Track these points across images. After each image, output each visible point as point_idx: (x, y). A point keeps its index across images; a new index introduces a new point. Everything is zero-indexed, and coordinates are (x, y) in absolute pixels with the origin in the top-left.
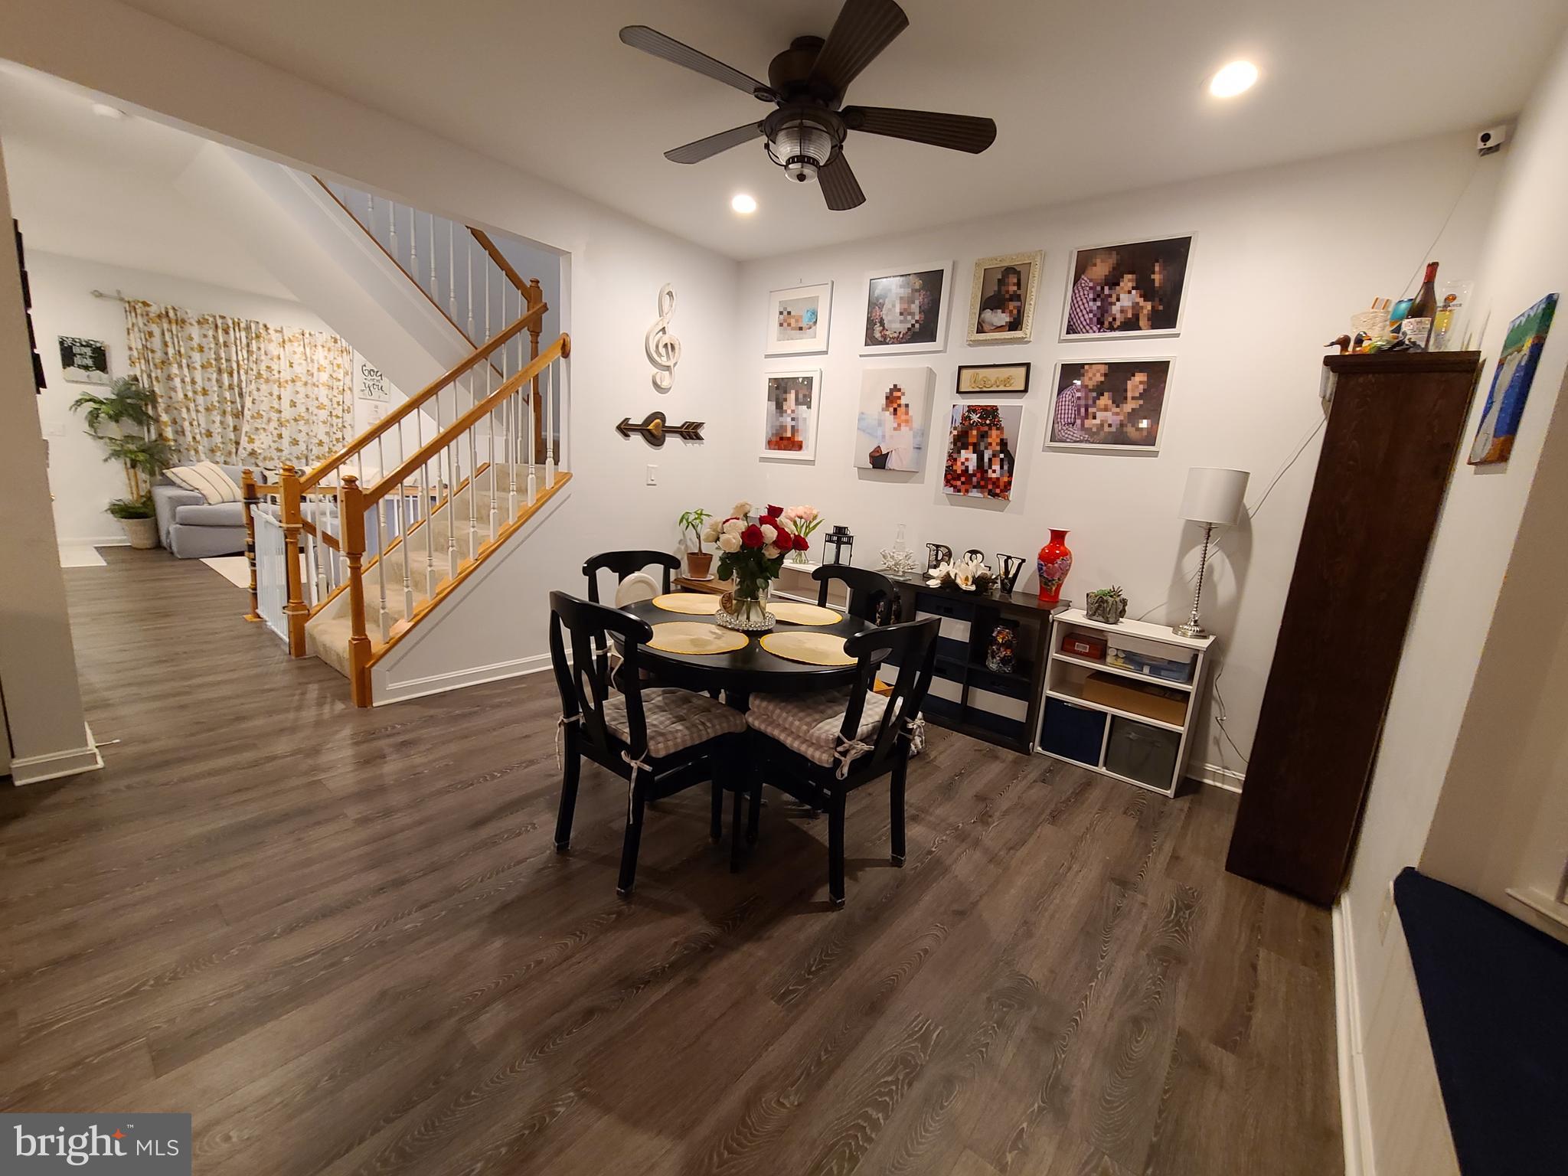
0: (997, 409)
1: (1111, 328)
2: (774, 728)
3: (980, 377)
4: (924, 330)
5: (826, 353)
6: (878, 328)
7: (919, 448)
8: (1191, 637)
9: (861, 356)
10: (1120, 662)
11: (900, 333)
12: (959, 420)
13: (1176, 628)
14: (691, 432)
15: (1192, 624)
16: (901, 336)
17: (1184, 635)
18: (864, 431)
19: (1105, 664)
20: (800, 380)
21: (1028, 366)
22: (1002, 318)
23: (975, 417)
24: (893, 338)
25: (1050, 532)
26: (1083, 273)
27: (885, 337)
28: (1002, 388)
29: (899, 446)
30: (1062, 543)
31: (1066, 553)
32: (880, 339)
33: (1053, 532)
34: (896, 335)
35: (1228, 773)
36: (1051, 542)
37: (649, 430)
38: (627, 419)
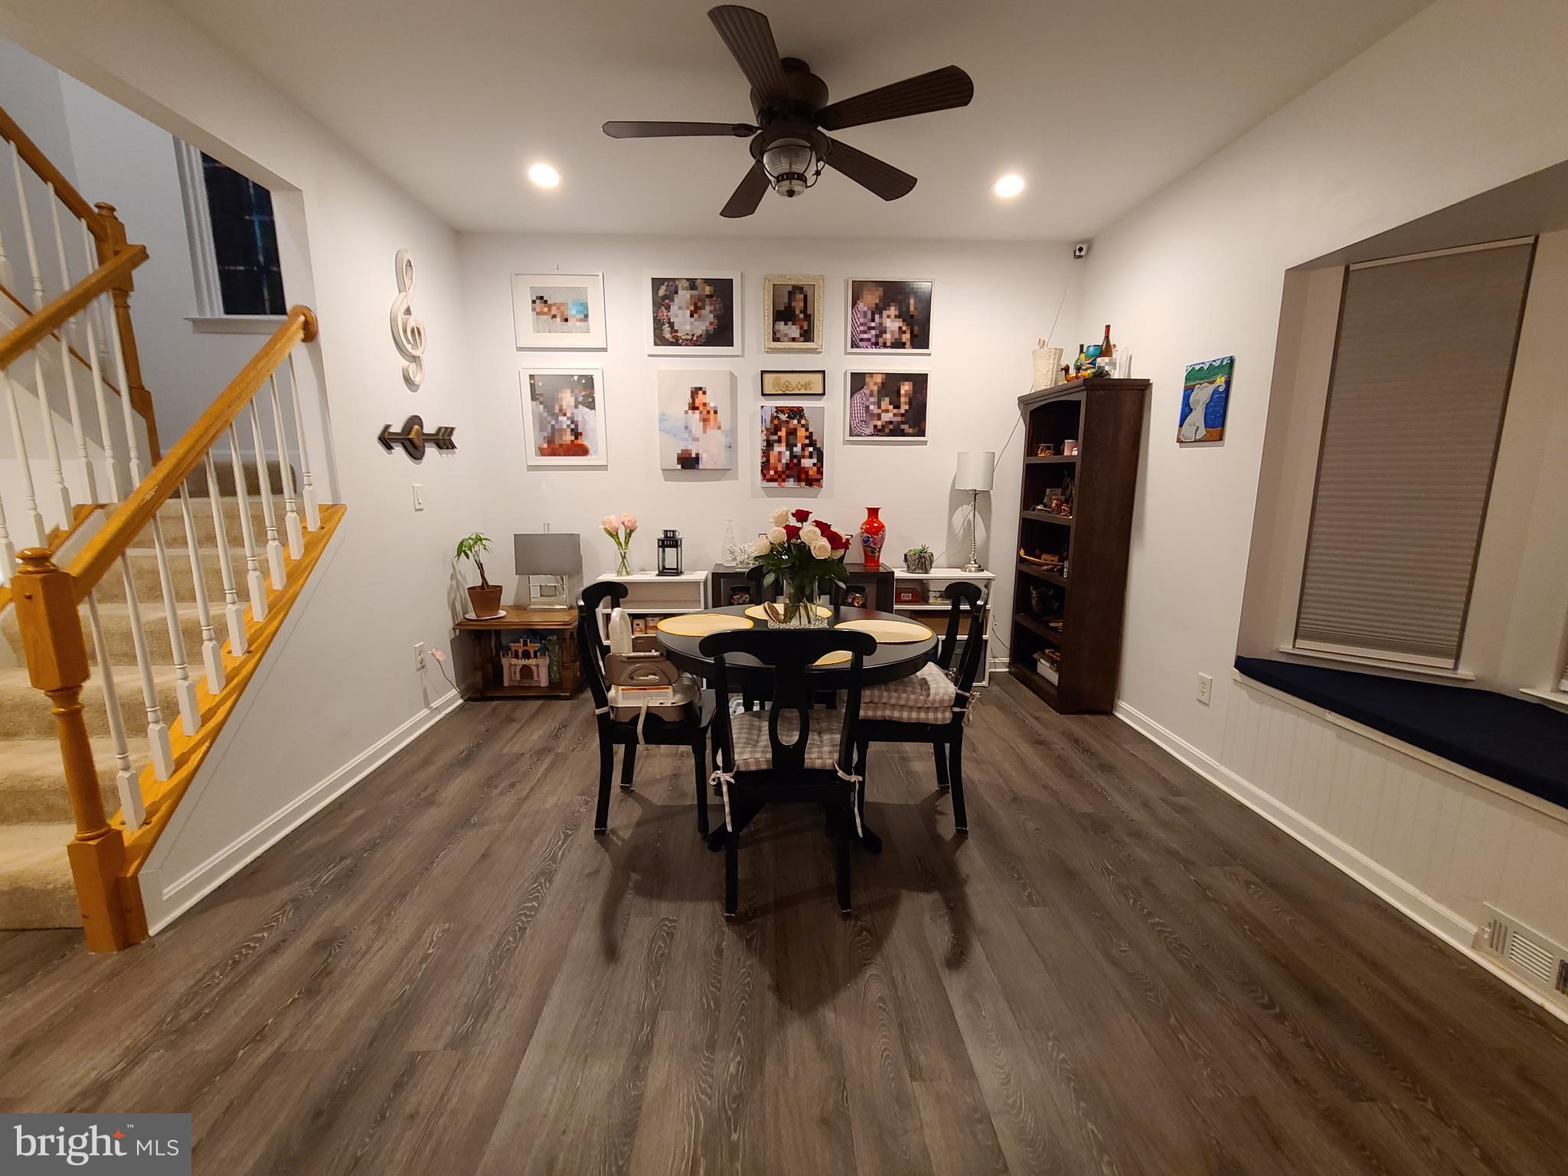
0: (803, 410)
1: (885, 346)
2: (884, 709)
3: (783, 382)
4: (721, 334)
5: (605, 350)
6: (666, 328)
7: (730, 447)
8: (975, 571)
9: (649, 356)
10: (939, 600)
11: (693, 335)
12: (768, 419)
13: (962, 568)
14: (444, 440)
15: (973, 562)
16: (695, 338)
17: (971, 571)
18: (668, 432)
19: (928, 604)
20: (576, 378)
21: (824, 372)
22: (794, 331)
23: (783, 417)
24: (687, 340)
25: (867, 511)
26: (858, 299)
27: (677, 338)
28: (803, 392)
29: (709, 448)
30: (877, 518)
31: (881, 527)
32: (671, 340)
33: (870, 510)
34: (689, 337)
35: (997, 660)
36: (869, 517)
37: (410, 440)
38: (388, 427)
